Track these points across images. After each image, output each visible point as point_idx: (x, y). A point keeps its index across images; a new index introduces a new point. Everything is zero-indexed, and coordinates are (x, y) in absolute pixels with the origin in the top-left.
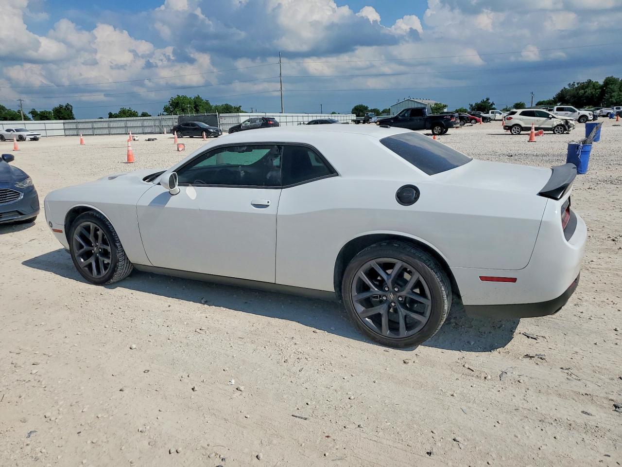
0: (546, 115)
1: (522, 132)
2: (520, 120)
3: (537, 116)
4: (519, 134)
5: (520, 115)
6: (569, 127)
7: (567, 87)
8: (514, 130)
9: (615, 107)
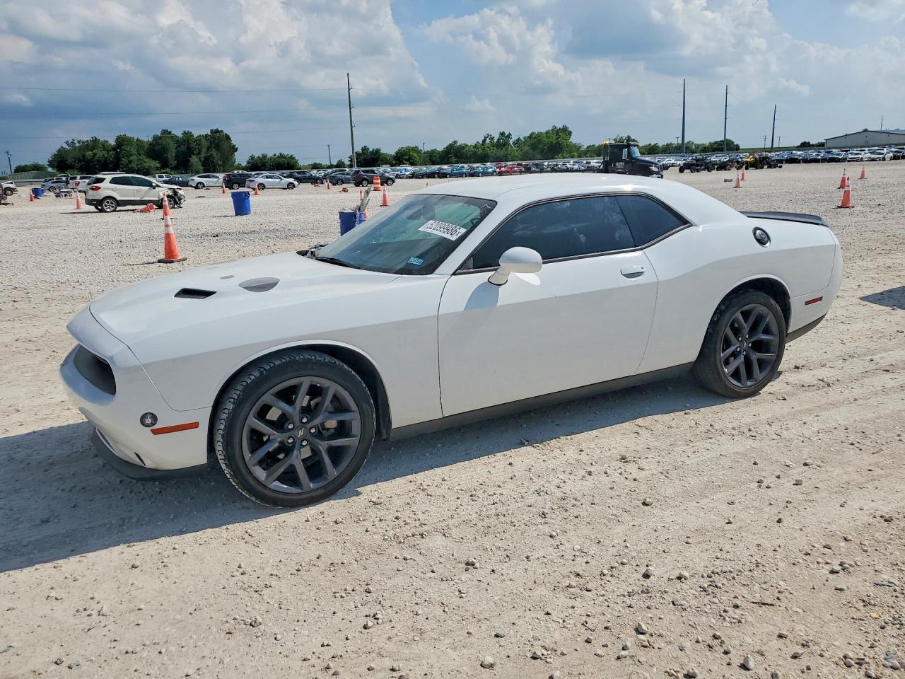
0: (149, 184)
1: (118, 208)
2: (113, 190)
3: (135, 185)
4: (115, 211)
5: (110, 182)
6: (180, 199)
7: (65, 146)
8: (106, 206)
9: (157, 175)
